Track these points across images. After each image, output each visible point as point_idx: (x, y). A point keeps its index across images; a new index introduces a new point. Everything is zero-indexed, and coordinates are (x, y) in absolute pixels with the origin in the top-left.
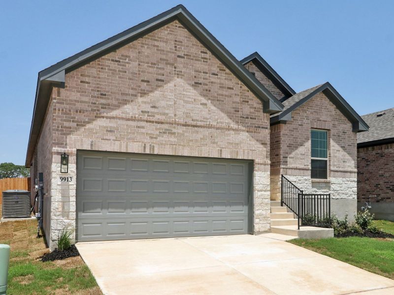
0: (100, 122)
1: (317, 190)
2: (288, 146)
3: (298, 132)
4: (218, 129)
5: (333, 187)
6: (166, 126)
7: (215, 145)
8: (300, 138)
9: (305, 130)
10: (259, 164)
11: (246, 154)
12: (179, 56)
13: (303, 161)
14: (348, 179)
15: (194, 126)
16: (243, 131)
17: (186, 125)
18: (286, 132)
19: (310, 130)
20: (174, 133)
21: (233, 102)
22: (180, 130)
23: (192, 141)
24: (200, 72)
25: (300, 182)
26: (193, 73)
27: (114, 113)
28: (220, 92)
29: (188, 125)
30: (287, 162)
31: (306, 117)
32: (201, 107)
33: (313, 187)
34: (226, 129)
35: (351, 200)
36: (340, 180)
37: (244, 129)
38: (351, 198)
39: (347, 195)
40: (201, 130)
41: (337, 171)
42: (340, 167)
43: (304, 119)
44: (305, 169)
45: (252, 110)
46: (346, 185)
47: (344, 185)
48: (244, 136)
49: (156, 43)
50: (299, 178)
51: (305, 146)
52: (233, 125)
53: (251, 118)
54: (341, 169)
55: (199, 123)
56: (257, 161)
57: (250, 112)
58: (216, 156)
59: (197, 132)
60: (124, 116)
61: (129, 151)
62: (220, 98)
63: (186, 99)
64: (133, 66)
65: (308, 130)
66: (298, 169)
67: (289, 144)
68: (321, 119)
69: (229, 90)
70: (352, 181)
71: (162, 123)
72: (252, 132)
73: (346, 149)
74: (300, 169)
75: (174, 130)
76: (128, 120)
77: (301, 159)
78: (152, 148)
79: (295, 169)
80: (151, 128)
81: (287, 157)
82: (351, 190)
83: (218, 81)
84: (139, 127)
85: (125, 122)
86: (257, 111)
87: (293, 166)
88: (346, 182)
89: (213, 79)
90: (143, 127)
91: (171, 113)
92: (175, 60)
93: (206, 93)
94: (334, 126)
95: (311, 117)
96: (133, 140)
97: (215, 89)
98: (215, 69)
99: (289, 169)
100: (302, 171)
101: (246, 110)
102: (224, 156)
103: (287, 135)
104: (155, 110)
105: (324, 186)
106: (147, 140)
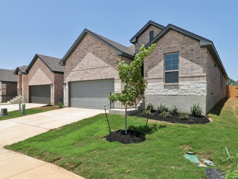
0: (72, 73)
1: (168, 90)
2: (148, 67)
3: (155, 58)
4: (100, 68)
5: (181, 88)
6: (85, 71)
7: (99, 75)
8: (155, 62)
9: (159, 56)
10: (116, 80)
11: (111, 76)
12: (89, 45)
13: (158, 74)
14: (196, 82)
15: (93, 69)
16: (110, 66)
17: (91, 69)
18: (147, 60)
19: (163, 55)
20: (88, 73)
21: (106, 56)
22: (89, 71)
23: (92, 74)
24: (95, 48)
25: (156, 86)
26: (93, 49)
27: (74, 70)
28: (101, 53)
29: (92, 69)
30: (147, 76)
31: (160, 48)
32: (95, 61)
33: (165, 88)
34: (103, 67)
35: (200, 96)
36: (188, 83)
37: (110, 65)
38: (199, 94)
39: (196, 93)
40: (95, 69)
41: (185, 77)
42: (188, 74)
43: (159, 50)
44: (159, 79)
45: (113, 57)
46: (194, 86)
47: (192, 86)
48: (110, 68)
49: (83, 44)
50: (155, 83)
51: (159, 65)
52: (106, 65)
53: (113, 60)
54: (189, 75)
55: (95, 67)
56: (115, 79)
57: (113, 58)
58: (100, 78)
59: (94, 71)
60: (76, 70)
61: (77, 80)
62: (102, 56)
63: (91, 60)
64: (78, 54)
65: (162, 56)
66: (155, 79)
67: (149, 66)
68: (171, 47)
69: (105, 51)
70: (200, 83)
71: (85, 70)
72: (113, 66)
73: (194, 61)
74: (156, 79)
75: (88, 72)
76: (77, 71)
77: (157, 73)
78: (82, 78)
79: (152, 79)
80: (82, 72)
81: (147, 73)
82: (200, 89)
83: (101, 49)
84: (79, 73)
85: (76, 72)
86: (116, 56)
87: (152, 77)
88: (194, 84)
89: (99, 49)
90: (80, 72)
91: (87, 66)
92: (88, 47)
93: (97, 55)
94: (182, 48)
95: (163, 47)
96: (78, 77)
97: (100, 53)
98: (99, 45)
99: (149, 79)
100: (157, 80)
101: (111, 57)
102: (103, 78)
103: (147, 61)
104: (83, 66)
105: (174, 87)
106: (81, 76)
